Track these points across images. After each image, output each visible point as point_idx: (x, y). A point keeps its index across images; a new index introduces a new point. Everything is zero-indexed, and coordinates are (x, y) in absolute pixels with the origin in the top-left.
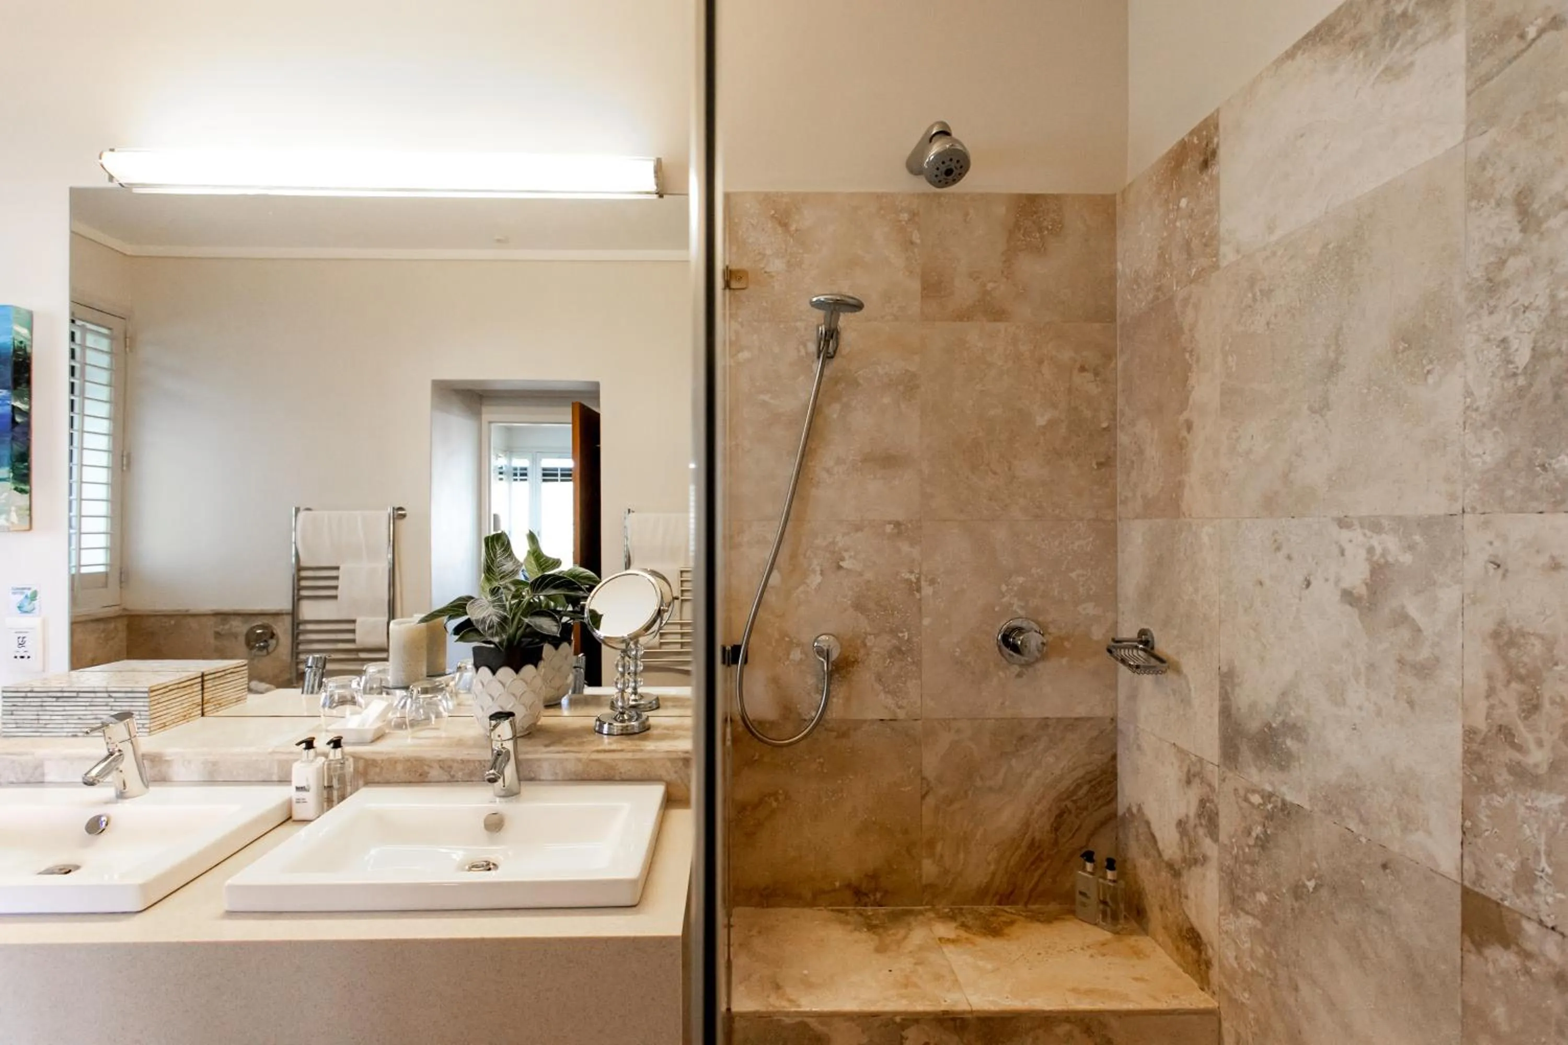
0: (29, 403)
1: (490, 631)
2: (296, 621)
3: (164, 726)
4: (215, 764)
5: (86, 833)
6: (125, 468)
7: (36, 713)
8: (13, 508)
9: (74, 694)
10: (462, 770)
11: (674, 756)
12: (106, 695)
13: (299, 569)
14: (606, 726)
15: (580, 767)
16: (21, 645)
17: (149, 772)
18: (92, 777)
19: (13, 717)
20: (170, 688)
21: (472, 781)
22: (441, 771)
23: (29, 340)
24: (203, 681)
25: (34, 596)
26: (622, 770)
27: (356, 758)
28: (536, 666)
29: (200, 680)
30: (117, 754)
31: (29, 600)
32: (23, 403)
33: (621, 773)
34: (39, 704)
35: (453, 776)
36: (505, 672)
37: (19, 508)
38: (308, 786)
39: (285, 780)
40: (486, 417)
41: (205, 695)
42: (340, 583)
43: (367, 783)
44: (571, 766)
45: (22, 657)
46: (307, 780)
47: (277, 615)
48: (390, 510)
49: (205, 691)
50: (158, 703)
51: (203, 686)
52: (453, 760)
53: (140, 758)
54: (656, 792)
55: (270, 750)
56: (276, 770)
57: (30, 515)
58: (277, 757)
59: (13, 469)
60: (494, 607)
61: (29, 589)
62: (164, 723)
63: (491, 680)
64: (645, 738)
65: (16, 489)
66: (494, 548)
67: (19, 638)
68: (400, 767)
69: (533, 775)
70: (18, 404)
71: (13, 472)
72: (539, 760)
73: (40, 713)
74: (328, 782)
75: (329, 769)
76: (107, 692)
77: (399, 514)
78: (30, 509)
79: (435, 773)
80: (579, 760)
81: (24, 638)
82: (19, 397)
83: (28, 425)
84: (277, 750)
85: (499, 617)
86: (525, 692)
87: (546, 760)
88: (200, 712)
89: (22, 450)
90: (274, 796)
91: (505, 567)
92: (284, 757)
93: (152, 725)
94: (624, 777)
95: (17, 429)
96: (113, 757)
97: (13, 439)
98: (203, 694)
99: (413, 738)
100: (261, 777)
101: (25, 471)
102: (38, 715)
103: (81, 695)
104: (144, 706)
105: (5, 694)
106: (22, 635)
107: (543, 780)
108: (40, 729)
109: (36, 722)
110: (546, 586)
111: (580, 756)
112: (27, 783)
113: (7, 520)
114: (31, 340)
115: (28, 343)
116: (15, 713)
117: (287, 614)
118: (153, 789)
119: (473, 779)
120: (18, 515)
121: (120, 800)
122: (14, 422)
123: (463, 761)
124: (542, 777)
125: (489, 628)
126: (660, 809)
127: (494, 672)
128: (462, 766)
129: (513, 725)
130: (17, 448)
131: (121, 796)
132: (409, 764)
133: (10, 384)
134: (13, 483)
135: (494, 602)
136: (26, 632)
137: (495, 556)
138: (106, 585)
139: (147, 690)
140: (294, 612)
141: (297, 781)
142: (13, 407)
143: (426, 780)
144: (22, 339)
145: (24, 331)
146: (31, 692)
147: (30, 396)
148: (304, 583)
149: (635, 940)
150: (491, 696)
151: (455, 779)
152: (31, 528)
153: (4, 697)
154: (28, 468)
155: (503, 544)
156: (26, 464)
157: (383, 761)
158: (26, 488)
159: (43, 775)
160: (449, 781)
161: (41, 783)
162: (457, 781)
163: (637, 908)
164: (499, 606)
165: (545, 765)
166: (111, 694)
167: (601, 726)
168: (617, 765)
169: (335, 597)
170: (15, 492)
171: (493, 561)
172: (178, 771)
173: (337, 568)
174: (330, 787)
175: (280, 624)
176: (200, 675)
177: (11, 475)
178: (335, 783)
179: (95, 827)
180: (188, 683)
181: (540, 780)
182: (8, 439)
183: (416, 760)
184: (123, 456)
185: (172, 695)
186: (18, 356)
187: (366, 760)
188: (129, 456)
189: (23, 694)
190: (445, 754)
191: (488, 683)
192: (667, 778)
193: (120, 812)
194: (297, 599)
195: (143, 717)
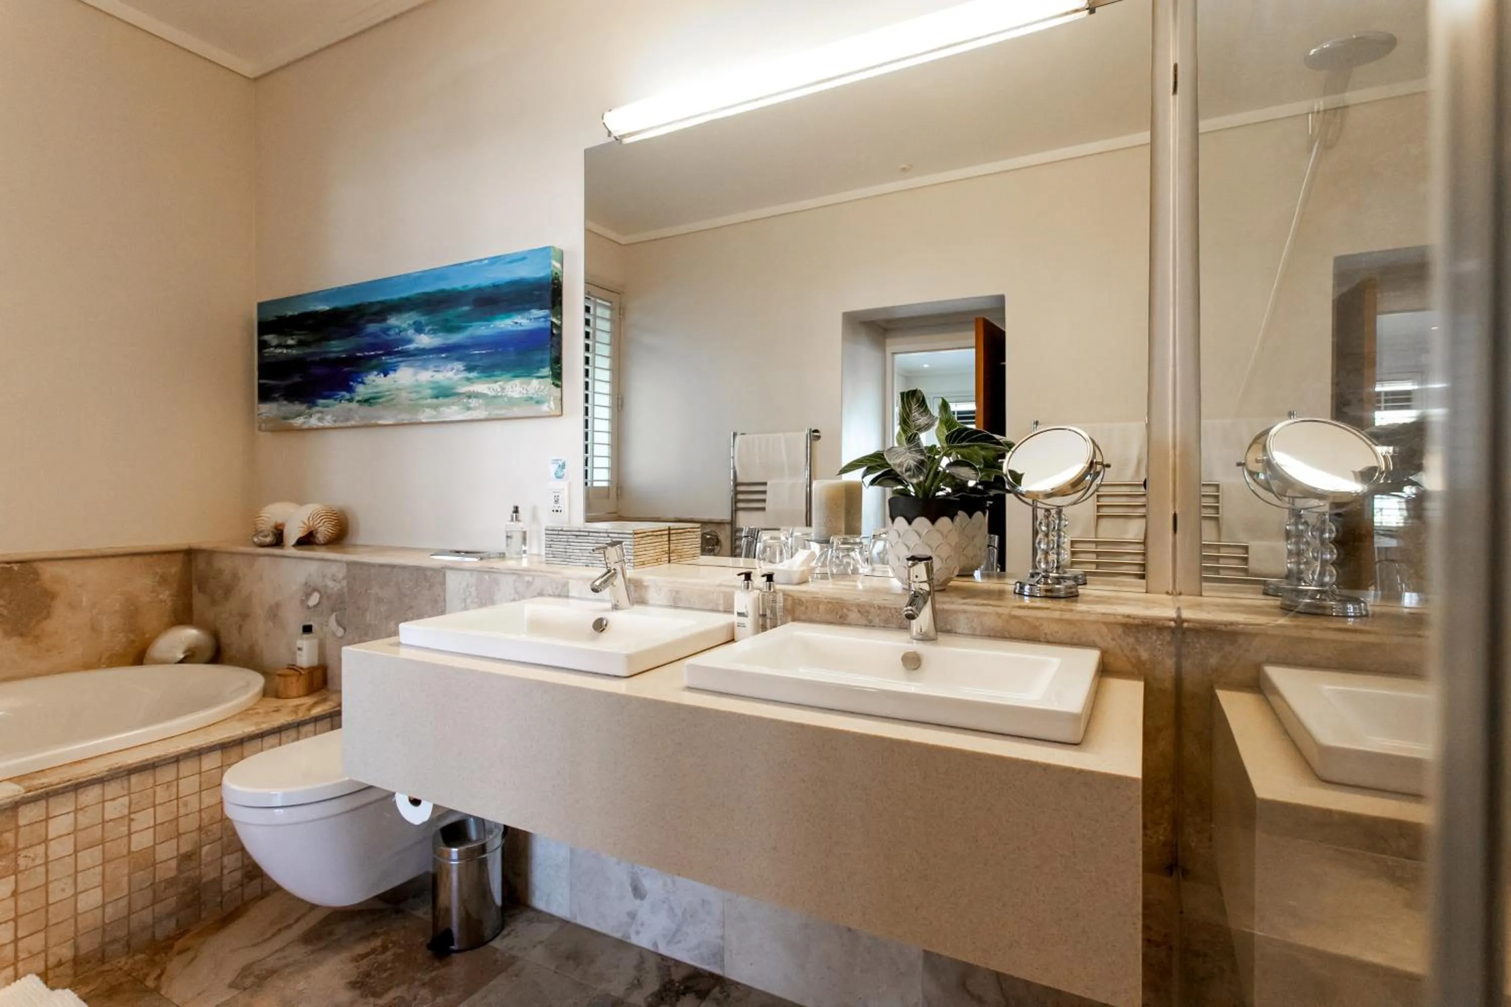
0: (561, 319)
1: (908, 473)
2: (734, 530)
3: (643, 563)
4: (677, 592)
5: (593, 630)
6: (620, 408)
7: (564, 547)
8: (552, 398)
9: (587, 534)
10: (879, 615)
11: (1110, 619)
12: (606, 535)
13: (736, 484)
14: (1027, 588)
15: (999, 623)
16: (556, 502)
17: (633, 595)
18: (597, 586)
19: (551, 549)
20: (647, 534)
21: (888, 627)
22: (859, 615)
23: (560, 272)
24: (669, 534)
25: (563, 466)
26: (1047, 631)
27: (786, 595)
28: (952, 519)
29: (667, 532)
30: (613, 571)
31: (560, 468)
32: (558, 319)
33: (1046, 634)
34: (566, 540)
35: (870, 621)
36: (922, 522)
37: (555, 398)
38: (747, 612)
39: (729, 610)
40: (889, 350)
41: (671, 545)
42: (768, 497)
43: (794, 620)
44: (990, 622)
45: (557, 511)
46: (746, 607)
47: (720, 523)
48: (807, 431)
49: (671, 542)
50: (639, 544)
51: (669, 537)
52: (872, 606)
53: (627, 581)
54: (1091, 657)
55: (718, 583)
56: (721, 601)
57: (562, 404)
58: (723, 589)
59: (552, 369)
60: (910, 453)
61: (561, 460)
62: (644, 561)
63: (907, 531)
64: (1076, 601)
65: (553, 384)
66: (909, 403)
67: (555, 496)
68: (822, 608)
69: (949, 627)
70: (554, 320)
71: (552, 371)
72: (955, 612)
73: (568, 547)
74: (763, 611)
75: (763, 599)
76: (607, 533)
77: (815, 435)
78: (561, 399)
79: (853, 616)
80: (999, 615)
81: (558, 496)
82: (555, 315)
83: (560, 336)
84: (723, 583)
85: (917, 462)
86: (941, 544)
87: (965, 612)
88: (667, 559)
89: (557, 355)
90: (720, 620)
91: (920, 421)
92: (728, 590)
93: (635, 561)
94: (1050, 638)
95: (554, 338)
96: (609, 576)
97: (552, 346)
98: (669, 544)
99: (834, 584)
100: (710, 606)
101: (559, 371)
102: (566, 548)
103: (591, 534)
104: (630, 545)
105: (548, 532)
106: (557, 494)
107: (960, 634)
108: (567, 559)
109: (564, 554)
110: (963, 440)
111: (999, 610)
112: (559, 596)
113: (549, 407)
114: (562, 272)
115: (559, 274)
116: (552, 546)
117: (728, 523)
118: (637, 608)
119: (890, 625)
120: (554, 403)
121: (614, 611)
122: (553, 334)
123: (879, 608)
124: (960, 631)
125: (906, 471)
126: (1094, 680)
127: (910, 523)
128: (878, 612)
129: (929, 571)
130: (554, 354)
131: (616, 607)
132: (830, 605)
133: (550, 306)
134: (552, 379)
135: (910, 449)
136: (559, 492)
137: (910, 411)
138: (608, 497)
139: (631, 532)
140: (732, 522)
141: (737, 609)
142: (552, 323)
143: (846, 622)
144: (557, 272)
145: (558, 265)
146: (562, 530)
147: (561, 314)
148: (740, 497)
149: (1081, 772)
150: (906, 545)
151: (872, 624)
152: (562, 415)
153: (546, 534)
154: (561, 368)
155: (918, 400)
156: (559, 365)
157: (807, 601)
158: (559, 383)
159: (568, 591)
160: (866, 626)
161: (567, 597)
162: (874, 626)
163: (1080, 745)
164: (916, 451)
165: (962, 618)
166: (611, 535)
167: (1022, 588)
168: (1041, 625)
169: (764, 509)
170: (552, 385)
171: (908, 416)
172: (652, 595)
173: (765, 484)
174: (764, 616)
175: (723, 531)
176: (667, 528)
177: (551, 373)
178: (768, 612)
179: (600, 626)
180: (659, 533)
181: (956, 633)
182: (549, 346)
183: (838, 603)
184: (618, 399)
185: (648, 540)
186: (554, 284)
187: (793, 599)
188: (622, 399)
189: (557, 533)
190: (863, 599)
191: (904, 534)
192: (1103, 644)
193: (615, 619)
194: (735, 510)
195: (629, 554)
